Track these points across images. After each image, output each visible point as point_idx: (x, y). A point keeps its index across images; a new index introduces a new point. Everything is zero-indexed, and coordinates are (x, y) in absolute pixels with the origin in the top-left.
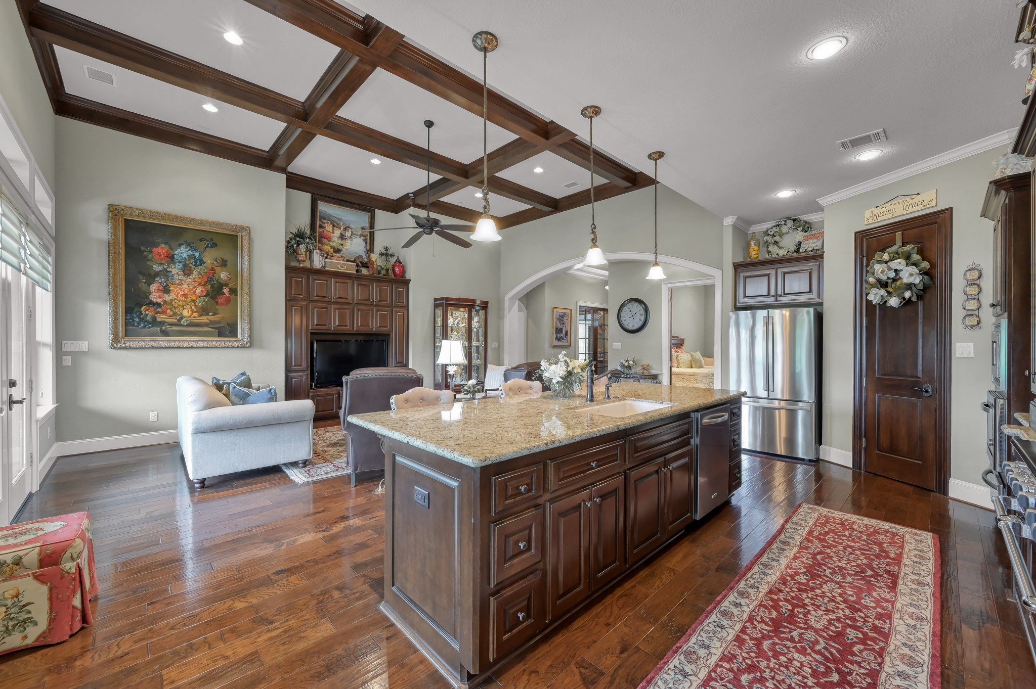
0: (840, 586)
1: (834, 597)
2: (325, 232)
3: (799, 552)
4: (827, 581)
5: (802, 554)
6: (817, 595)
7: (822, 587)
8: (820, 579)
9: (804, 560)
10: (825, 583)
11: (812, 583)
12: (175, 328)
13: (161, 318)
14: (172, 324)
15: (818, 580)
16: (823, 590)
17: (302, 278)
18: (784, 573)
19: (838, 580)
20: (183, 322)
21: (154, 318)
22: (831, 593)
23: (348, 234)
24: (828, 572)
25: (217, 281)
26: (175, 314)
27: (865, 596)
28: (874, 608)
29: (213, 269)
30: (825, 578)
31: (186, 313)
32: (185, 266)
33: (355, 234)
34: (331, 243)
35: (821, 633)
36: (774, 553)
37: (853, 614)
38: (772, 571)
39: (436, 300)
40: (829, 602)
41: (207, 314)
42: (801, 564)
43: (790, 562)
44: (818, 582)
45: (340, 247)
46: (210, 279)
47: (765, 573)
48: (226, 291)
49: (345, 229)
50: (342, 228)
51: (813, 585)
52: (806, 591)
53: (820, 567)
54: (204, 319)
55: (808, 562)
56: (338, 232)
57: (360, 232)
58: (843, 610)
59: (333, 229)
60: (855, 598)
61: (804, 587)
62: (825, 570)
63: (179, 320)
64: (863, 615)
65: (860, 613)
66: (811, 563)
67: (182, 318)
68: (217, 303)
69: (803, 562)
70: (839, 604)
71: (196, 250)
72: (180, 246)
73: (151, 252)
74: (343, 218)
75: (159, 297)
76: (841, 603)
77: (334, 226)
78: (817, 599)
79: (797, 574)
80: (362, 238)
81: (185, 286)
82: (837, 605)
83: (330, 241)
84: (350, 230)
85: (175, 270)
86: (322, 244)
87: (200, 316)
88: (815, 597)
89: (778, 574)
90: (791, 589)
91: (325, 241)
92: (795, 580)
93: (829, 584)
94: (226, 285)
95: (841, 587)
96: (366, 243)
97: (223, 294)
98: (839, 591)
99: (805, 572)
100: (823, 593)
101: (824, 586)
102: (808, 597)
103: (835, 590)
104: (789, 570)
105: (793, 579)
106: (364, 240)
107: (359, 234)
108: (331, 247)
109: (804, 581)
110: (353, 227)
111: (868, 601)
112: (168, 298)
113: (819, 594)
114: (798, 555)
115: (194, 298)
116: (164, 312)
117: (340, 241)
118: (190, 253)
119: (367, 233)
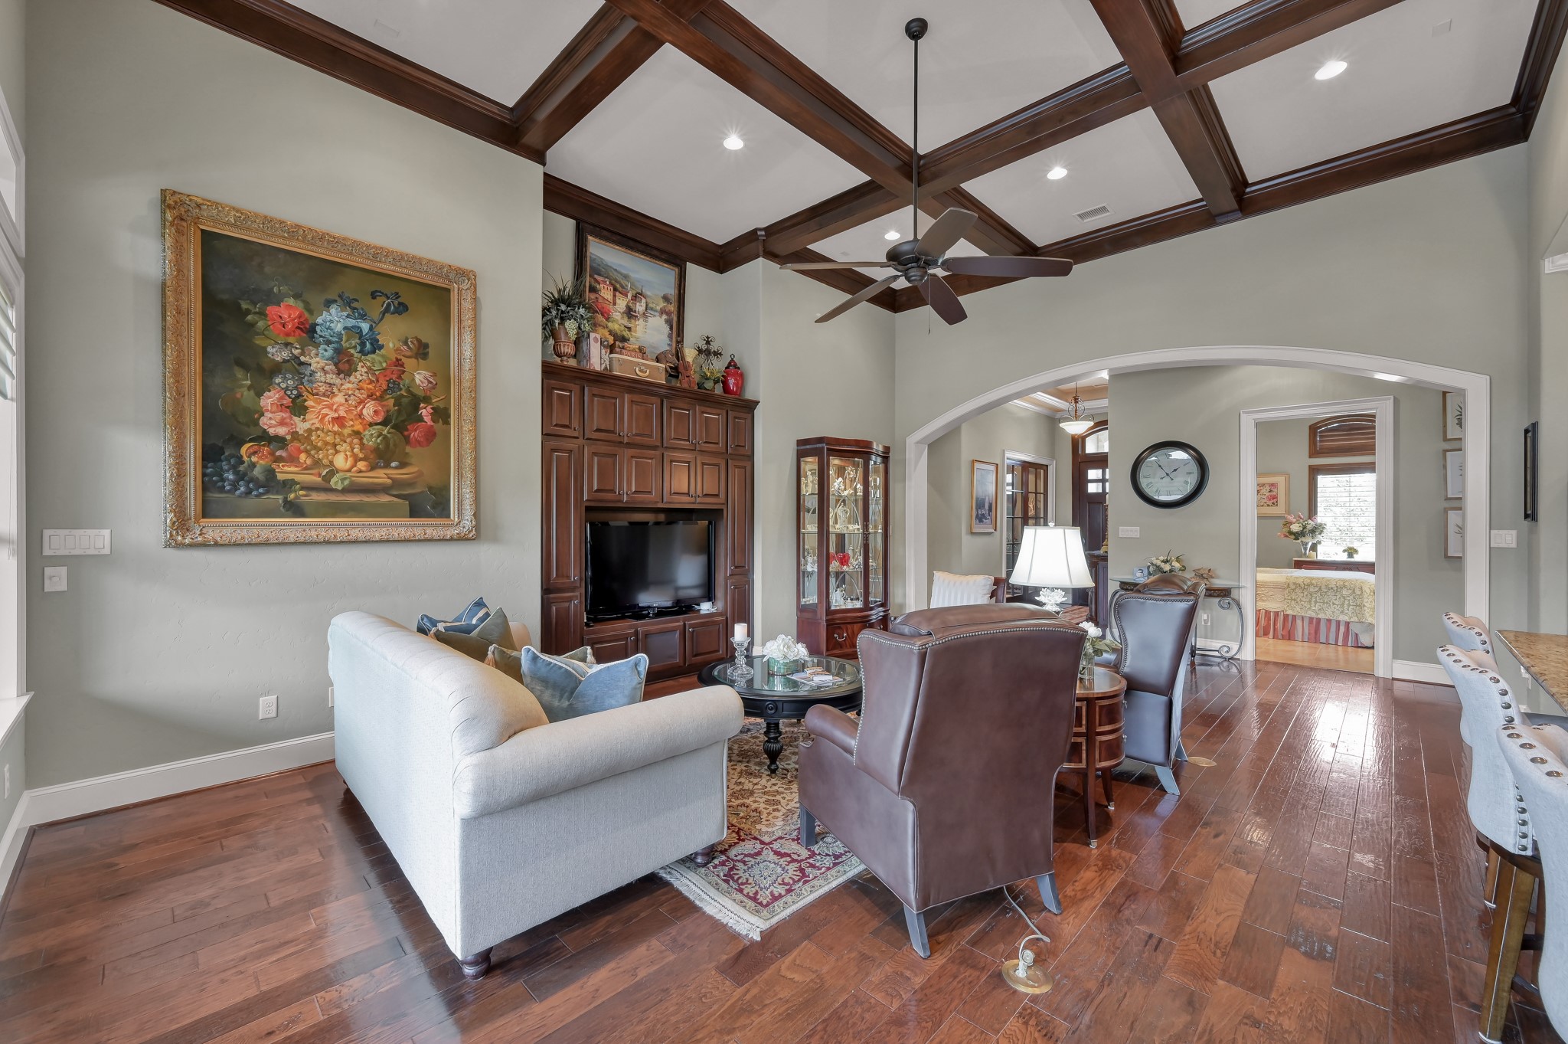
2: (600, 300)
12: (316, 497)
13: (285, 472)
14: (310, 488)
17: (571, 391)
20: (335, 482)
21: (271, 473)
23: (640, 307)
25: (408, 391)
26: (317, 463)
29: (398, 363)
31: (341, 461)
32: (339, 351)
33: (652, 309)
34: (610, 324)
39: (800, 443)
41: (387, 466)
45: (626, 333)
46: (393, 386)
48: (425, 412)
49: (635, 298)
50: (630, 295)
54: (381, 476)
56: (622, 303)
57: (661, 304)
59: (615, 296)
63: (327, 478)
67: (333, 472)
68: (407, 440)
71: (363, 317)
72: (328, 304)
73: (262, 314)
74: (633, 275)
75: (282, 423)
77: (615, 289)
80: (664, 317)
81: (339, 399)
83: (607, 319)
84: (644, 300)
85: (318, 360)
86: (595, 325)
87: (372, 468)
91: (601, 318)
94: (427, 400)
96: (671, 329)
97: (420, 419)
106: (667, 321)
107: (658, 308)
108: (611, 332)
110: (649, 293)
112: (301, 426)
115: (358, 427)
116: (293, 460)
117: (625, 322)
118: (351, 322)
119: (672, 308)
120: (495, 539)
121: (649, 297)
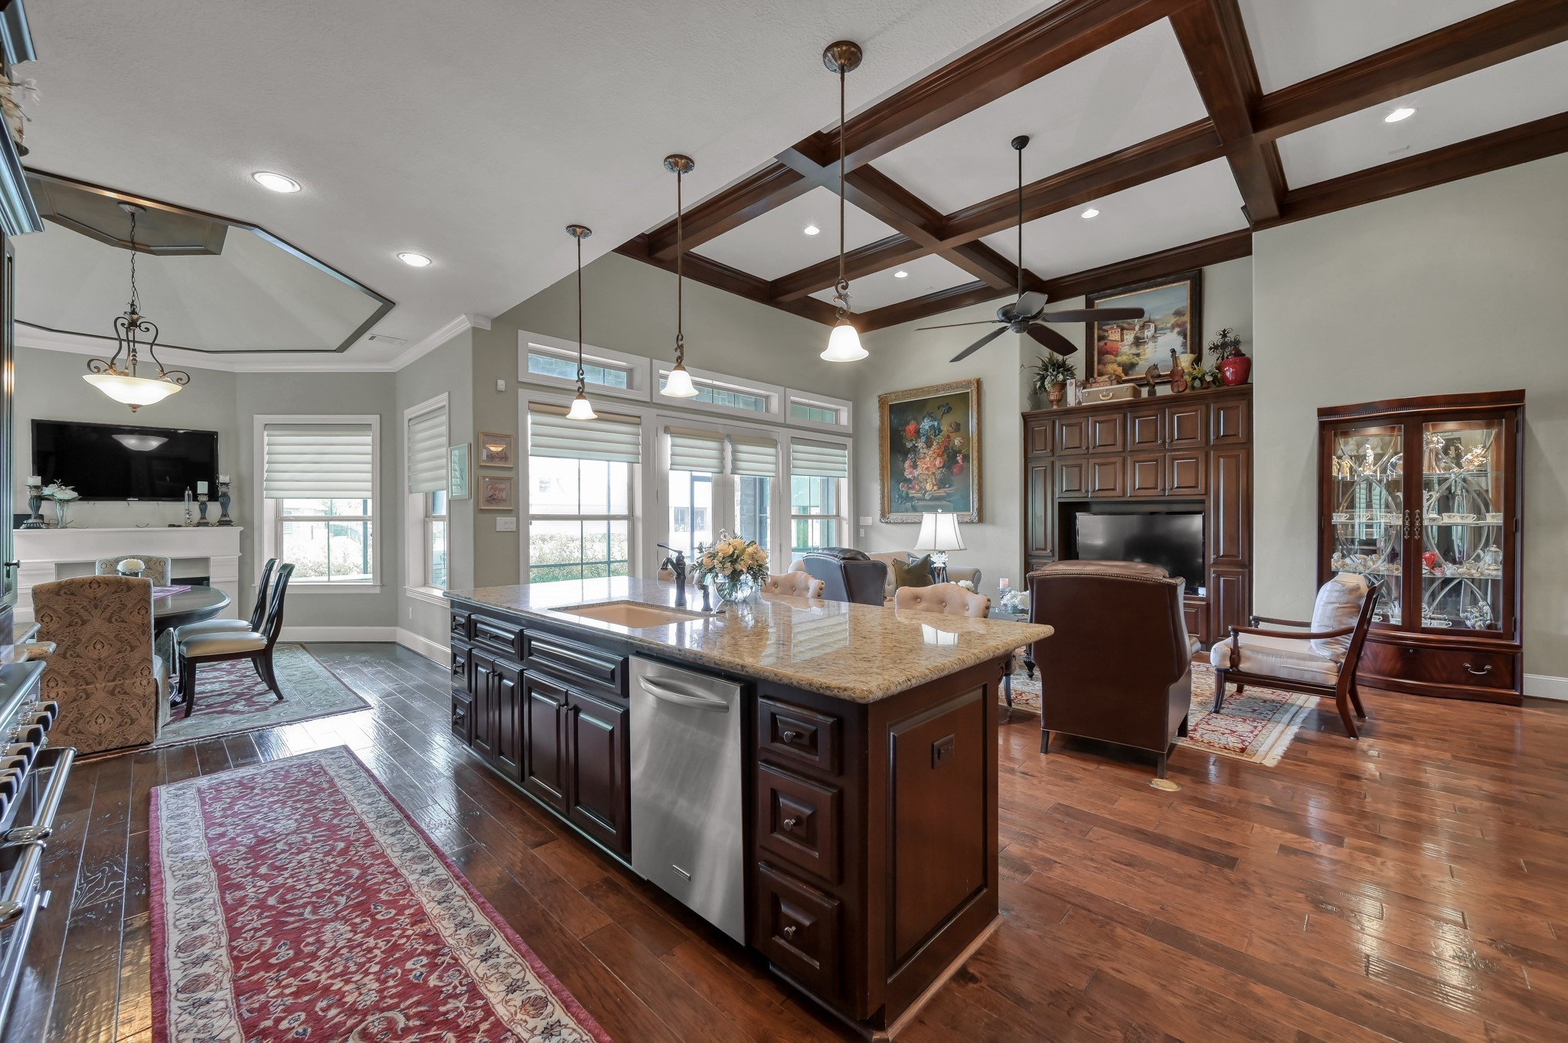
0: (356, 1011)
1: (347, 982)
2: (1109, 343)
3: (488, 1011)
4: (383, 998)
5: (480, 1014)
6: (370, 960)
7: (378, 980)
8: (394, 991)
9: (461, 1004)
10: (380, 991)
11: (397, 973)
12: (921, 503)
13: (912, 493)
14: (919, 499)
15: (395, 987)
16: (371, 977)
17: (1046, 427)
18: (446, 950)
19: (370, 1018)
20: (927, 497)
21: (907, 494)
22: (356, 982)
23: (1148, 333)
24: (402, 1022)
25: (953, 450)
26: (921, 488)
27: (305, 1030)
28: (278, 1021)
29: (949, 437)
30: (390, 1001)
31: (928, 487)
32: (927, 438)
33: (1162, 329)
34: (1119, 359)
35: (320, 923)
36: (509, 966)
37: (302, 981)
38: (463, 936)
39: (1321, 413)
40: (346, 967)
41: (944, 487)
42: (450, 988)
43: (467, 976)
44: (391, 983)
45: (1135, 360)
46: (946, 448)
47: (462, 925)
48: (959, 458)
49: (1143, 327)
50: (1137, 328)
51: (393, 971)
52: (389, 952)
53: (420, 1015)
54: (942, 492)
55: (449, 1006)
56: (1130, 337)
57: (1173, 320)
58: (320, 973)
59: (1122, 335)
60: (317, 1009)
61: (397, 955)
62: (408, 1018)
63: (924, 495)
64: (287, 991)
65: (293, 989)
66: (442, 1009)
67: (926, 492)
68: (952, 472)
69: (456, 996)
70: (330, 977)
71: (935, 420)
72: (923, 419)
73: (905, 430)
75: (910, 473)
76: (329, 981)
77: (1123, 329)
78: (364, 956)
79: (432, 967)
80: (1177, 330)
81: (928, 459)
82: (331, 973)
83: (1116, 355)
84: (1152, 325)
85: (921, 444)
86: (1105, 364)
87: (939, 489)
88: (369, 956)
89: (448, 939)
90: (408, 937)
91: (1109, 357)
92: (419, 955)
93: (374, 997)
94: (960, 452)
95: (352, 1010)
96: (1185, 337)
97: (957, 462)
98: (349, 999)
99: (426, 981)
100: (366, 973)
101: (376, 985)
102: (375, 947)
103: (356, 994)
104: (447, 959)
105: (424, 953)
106: (1179, 333)
107: (1169, 325)
108: (1119, 365)
109: (409, 965)
110: (1157, 317)
111: (296, 1024)
112: (916, 473)
113: (367, 965)
114: (480, 1003)
115: (934, 471)
116: (913, 488)
117: (1134, 350)
118: (931, 423)
119: (1187, 318)
120: (993, 523)
121: (1158, 320)
